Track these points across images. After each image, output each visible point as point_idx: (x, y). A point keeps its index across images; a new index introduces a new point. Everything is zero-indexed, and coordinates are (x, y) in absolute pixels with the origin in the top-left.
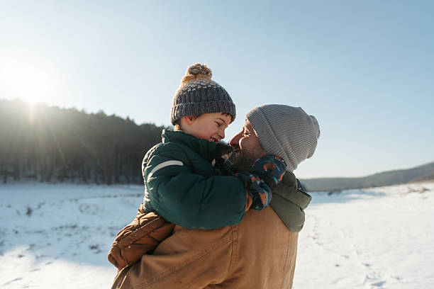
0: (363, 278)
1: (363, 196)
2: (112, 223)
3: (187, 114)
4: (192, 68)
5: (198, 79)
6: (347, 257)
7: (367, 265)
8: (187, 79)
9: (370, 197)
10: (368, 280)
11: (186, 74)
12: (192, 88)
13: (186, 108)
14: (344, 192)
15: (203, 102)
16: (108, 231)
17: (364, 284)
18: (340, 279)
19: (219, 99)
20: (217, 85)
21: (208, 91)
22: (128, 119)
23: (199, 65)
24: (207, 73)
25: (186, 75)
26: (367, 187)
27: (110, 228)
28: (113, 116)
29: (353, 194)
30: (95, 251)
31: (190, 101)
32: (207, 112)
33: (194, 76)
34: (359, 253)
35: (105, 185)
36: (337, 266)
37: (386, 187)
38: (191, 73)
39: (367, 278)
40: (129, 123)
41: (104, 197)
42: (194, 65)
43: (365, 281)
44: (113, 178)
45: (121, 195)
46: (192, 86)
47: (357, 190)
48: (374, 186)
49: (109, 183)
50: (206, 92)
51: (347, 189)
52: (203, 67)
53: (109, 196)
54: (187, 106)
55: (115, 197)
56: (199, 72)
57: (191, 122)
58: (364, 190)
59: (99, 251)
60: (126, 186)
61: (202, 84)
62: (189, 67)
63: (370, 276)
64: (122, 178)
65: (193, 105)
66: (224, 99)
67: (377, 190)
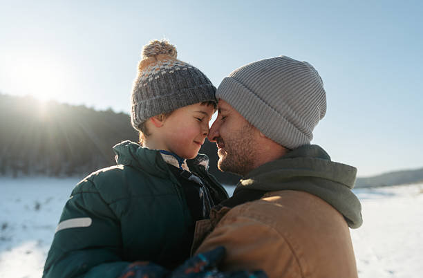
3: (153, 115)
4: (148, 49)
5: (160, 62)
7: (391, 272)
8: (144, 65)
11: (142, 57)
12: (154, 76)
13: (151, 106)
15: (173, 93)
19: (194, 85)
20: (187, 65)
21: (177, 76)
23: (157, 42)
24: (170, 51)
25: (142, 59)
31: (155, 96)
33: (153, 58)
34: (379, 258)
37: (396, 187)
38: (149, 55)
42: (150, 43)
46: (154, 72)
48: (383, 185)
50: (174, 77)
52: (163, 44)
54: (151, 101)
56: (159, 51)
57: (162, 123)
61: (166, 67)
62: (144, 48)
65: (160, 99)
66: (201, 83)
67: (387, 190)
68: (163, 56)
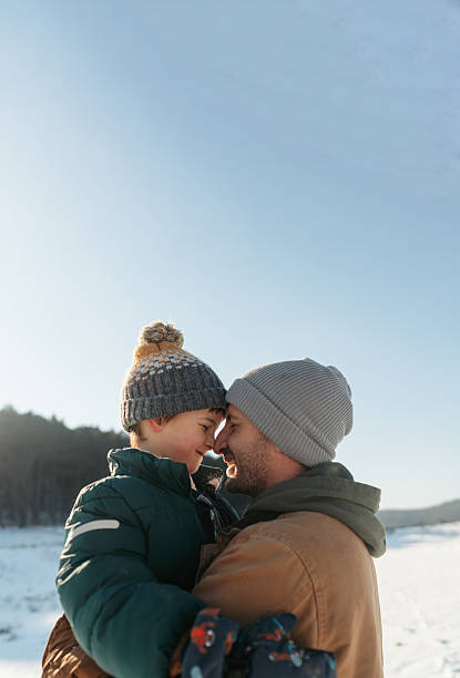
0: (439, 662)
1: (427, 537)
2: (29, 590)
3: (152, 416)
4: (150, 332)
5: (164, 352)
6: (412, 631)
7: (444, 642)
8: (143, 352)
9: (438, 538)
10: (447, 665)
12: (157, 370)
13: (151, 406)
14: (399, 531)
15: (179, 393)
16: (24, 604)
17: (441, 671)
18: (404, 665)
20: (197, 361)
21: (185, 373)
22: (54, 418)
23: (160, 324)
24: (176, 338)
25: (140, 345)
26: (432, 524)
27: (28, 599)
28: (29, 415)
29: (413, 534)
30: (6, 636)
31: (156, 394)
32: (188, 409)
33: (155, 345)
34: (429, 624)
35: (16, 528)
36: (399, 644)
38: (150, 341)
39: (446, 661)
40: (56, 426)
41: (14, 547)
42: (151, 325)
43: (443, 666)
44: (29, 515)
45: (44, 544)
46: (157, 365)
47: (418, 529)
48: (443, 522)
49: (22, 525)
50: (182, 375)
51: (402, 527)
52: (168, 329)
53: (23, 546)
54: (152, 400)
55: (34, 546)
56: (162, 338)
57: (161, 427)
58: (428, 528)
59: (14, 638)
60: (50, 529)
61: (172, 360)
63: (450, 659)
64: (44, 515)
65: (162, 399)
66: (212, 386)
67: (447, 528)
68: (168, 344)
